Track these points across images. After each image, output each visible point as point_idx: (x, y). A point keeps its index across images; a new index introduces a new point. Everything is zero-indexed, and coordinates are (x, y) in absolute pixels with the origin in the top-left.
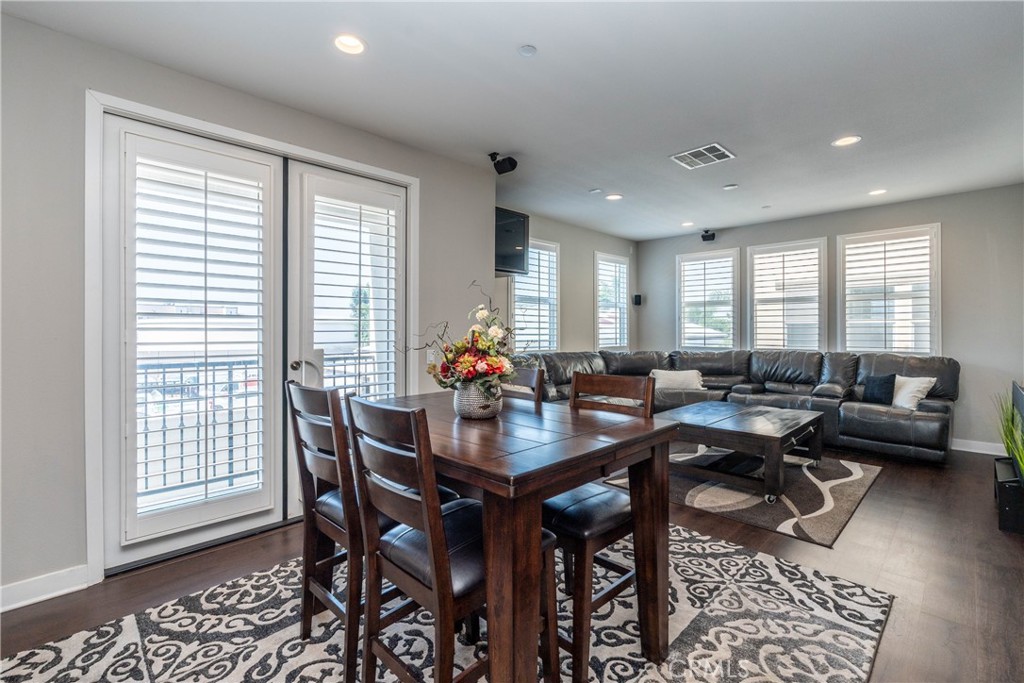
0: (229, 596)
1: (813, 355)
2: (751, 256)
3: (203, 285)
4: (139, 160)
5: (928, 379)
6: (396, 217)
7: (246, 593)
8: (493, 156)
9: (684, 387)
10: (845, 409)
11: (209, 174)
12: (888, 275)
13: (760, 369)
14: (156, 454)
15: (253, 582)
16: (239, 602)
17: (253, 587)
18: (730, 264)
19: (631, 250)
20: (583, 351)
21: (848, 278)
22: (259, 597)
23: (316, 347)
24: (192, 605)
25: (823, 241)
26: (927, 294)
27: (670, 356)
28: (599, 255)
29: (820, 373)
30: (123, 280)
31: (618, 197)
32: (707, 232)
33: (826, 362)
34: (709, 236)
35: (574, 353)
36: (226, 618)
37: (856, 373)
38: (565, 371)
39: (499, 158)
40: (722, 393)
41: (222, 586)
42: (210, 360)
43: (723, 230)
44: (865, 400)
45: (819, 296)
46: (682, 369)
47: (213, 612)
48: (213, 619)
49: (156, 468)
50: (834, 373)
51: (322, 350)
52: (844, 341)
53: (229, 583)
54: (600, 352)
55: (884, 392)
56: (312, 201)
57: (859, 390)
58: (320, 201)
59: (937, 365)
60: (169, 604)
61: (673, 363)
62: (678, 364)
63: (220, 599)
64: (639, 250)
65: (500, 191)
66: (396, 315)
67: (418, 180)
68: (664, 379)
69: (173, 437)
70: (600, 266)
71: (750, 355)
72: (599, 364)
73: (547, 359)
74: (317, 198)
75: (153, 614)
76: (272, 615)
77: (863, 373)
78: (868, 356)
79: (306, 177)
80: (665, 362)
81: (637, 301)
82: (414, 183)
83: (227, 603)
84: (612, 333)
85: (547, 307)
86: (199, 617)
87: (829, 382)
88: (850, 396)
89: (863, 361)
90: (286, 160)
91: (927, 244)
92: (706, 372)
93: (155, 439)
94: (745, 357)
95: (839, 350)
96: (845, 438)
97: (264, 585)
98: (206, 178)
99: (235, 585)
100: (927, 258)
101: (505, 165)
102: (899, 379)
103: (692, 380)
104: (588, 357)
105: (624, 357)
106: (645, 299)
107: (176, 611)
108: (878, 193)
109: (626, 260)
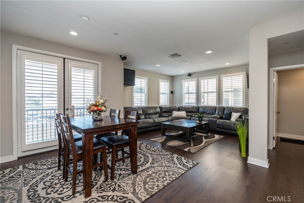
0: (45, 162)
1: (214, 107)
2: (200, 80)
3: (42, 90)
4: (26, 60)
5: (239, 113)
6: (94, 72)
7: (49, 162)
8: (121, 56)
9: (180, 116)
10: (218, 121)
11: (43, 63)
12: (233, 86)
13: (201, 111)
14: (30, 133)
15: (52, 160)
16: (47, 163)
17: (51, 160)
18: (195, 82)
19: (170, 78)
20: (154, 106)
21: (223, 86)
22: (52, 162)
23: (72, 105)
24: (36, 164)
25: (217, 76)
26: (242, 91)
27: (179, 107)
28: (160, 80)
29: (215, 112)
30: (22, 89)
31: (159, 65)
32: (189, 74)
33: (217, 109)
34: (190, 75)
35: (151, 107)
36: (43, 166)
37: (224, 112)
38: (148, 112)
39: (122, 57)
40: (190, 117)
41: (44, 160)
42: (44, 108)
43: (193, 73)
44: (225, 119)
45: (216, 91)
46: (181, 111)
47: (40, 165)
48: (40, 166)
49: (30, 137)
50: (218, 112)
51: (74, 106)
52: (222, 103)
53: (46, 160)
54: (159, 107)
55: (229, 117)
56: (71, 69)
57: (224, 116)
58: (73, 69)
59: (243, 110)
60: (31, 163)
61: (179, 109)
62: (180, 110)
63: (42, 163)
64: (172, 79)
65: (125, 64)
66: (95, 97)
67: (101, 63)
68: (175, 114)
69: (35, 129)
70: (160, 83)
71: (199, 107)
72: (158, 110)
73: (143, 108)
74: (72, 68)
75: (27, 165)
76: (53, 166)
77: (225, 112)
78: (227, 107)
79: (69, 63)
80: (177, 109)
81: (172, 92)
82: (100, 63)
83: (44, 163)
84: (164, 101)
85: (144, 94)
86: (37, 166)
87: (217, 114)
88: (221, 118)
89: (226, 109)
90: (64, 59)
91: (242, 77)
92: (187, 112)
93: (30, 130)
94: (198, 108)
95: (221, 106)
96: (218, 129)
97: (54, 160)
98: (42, 64)
99: (47, 160)
100: (242, 81)
101: (124, 58)
102: (233, 113)
103: (183, 114)
104: (155, 108)
105: (166, 108)
106: (174, 92)
107: (32, 165)
108: (228, 64)
109: (169, 81)
